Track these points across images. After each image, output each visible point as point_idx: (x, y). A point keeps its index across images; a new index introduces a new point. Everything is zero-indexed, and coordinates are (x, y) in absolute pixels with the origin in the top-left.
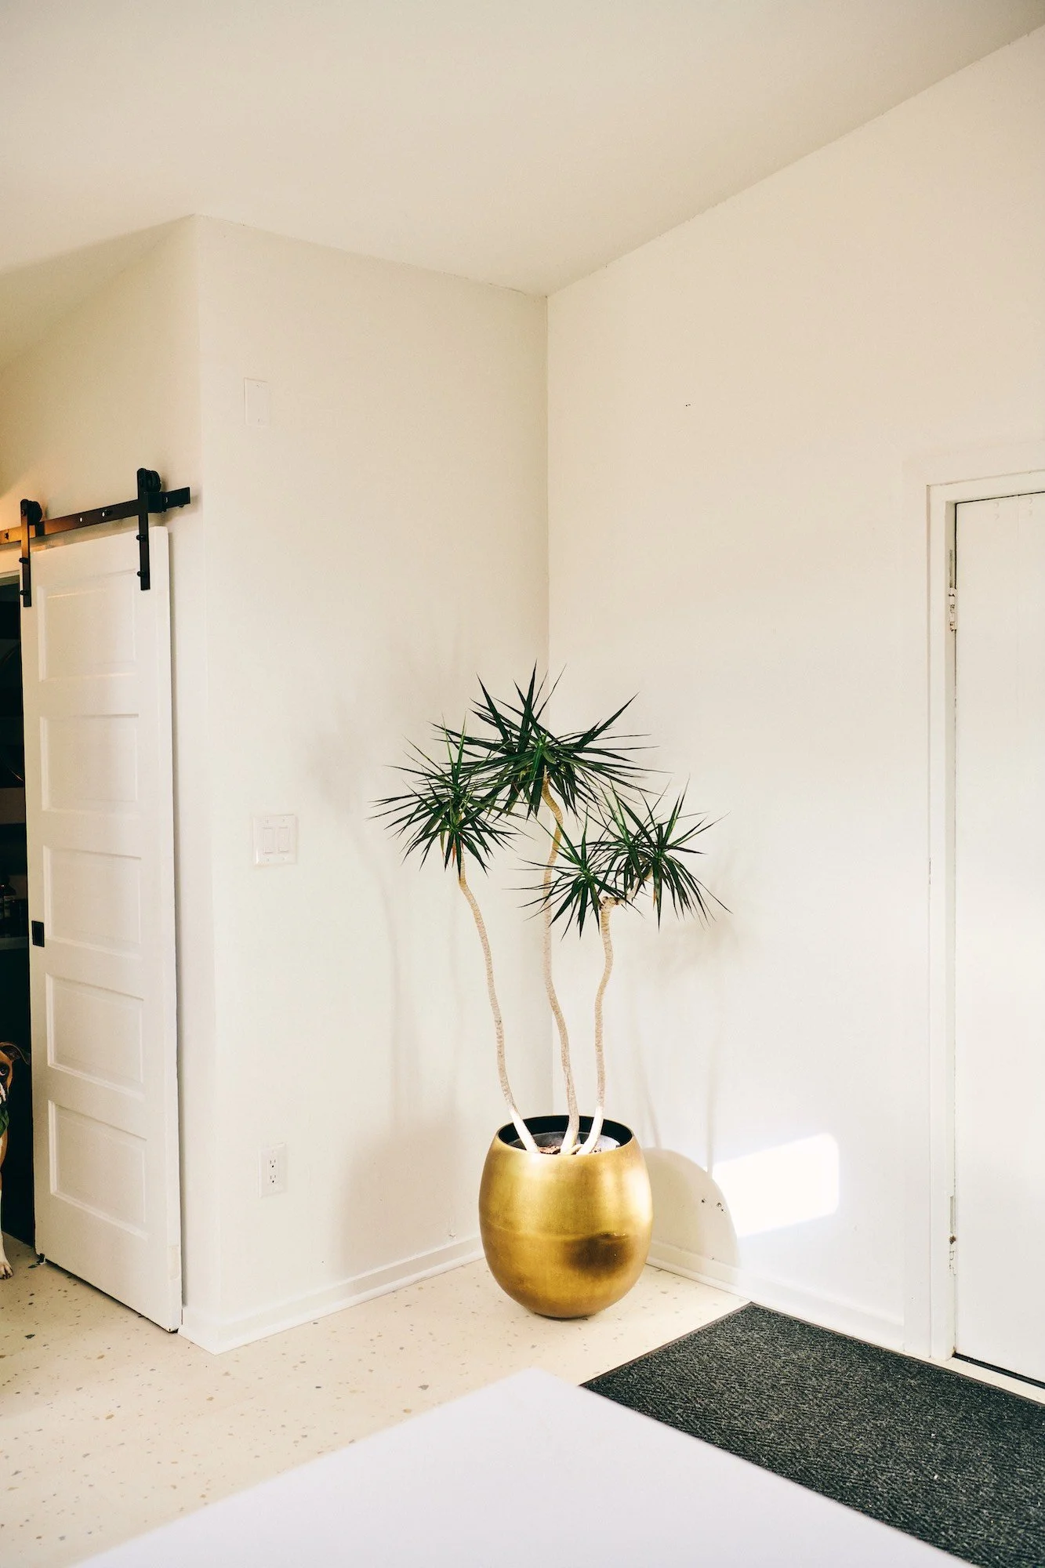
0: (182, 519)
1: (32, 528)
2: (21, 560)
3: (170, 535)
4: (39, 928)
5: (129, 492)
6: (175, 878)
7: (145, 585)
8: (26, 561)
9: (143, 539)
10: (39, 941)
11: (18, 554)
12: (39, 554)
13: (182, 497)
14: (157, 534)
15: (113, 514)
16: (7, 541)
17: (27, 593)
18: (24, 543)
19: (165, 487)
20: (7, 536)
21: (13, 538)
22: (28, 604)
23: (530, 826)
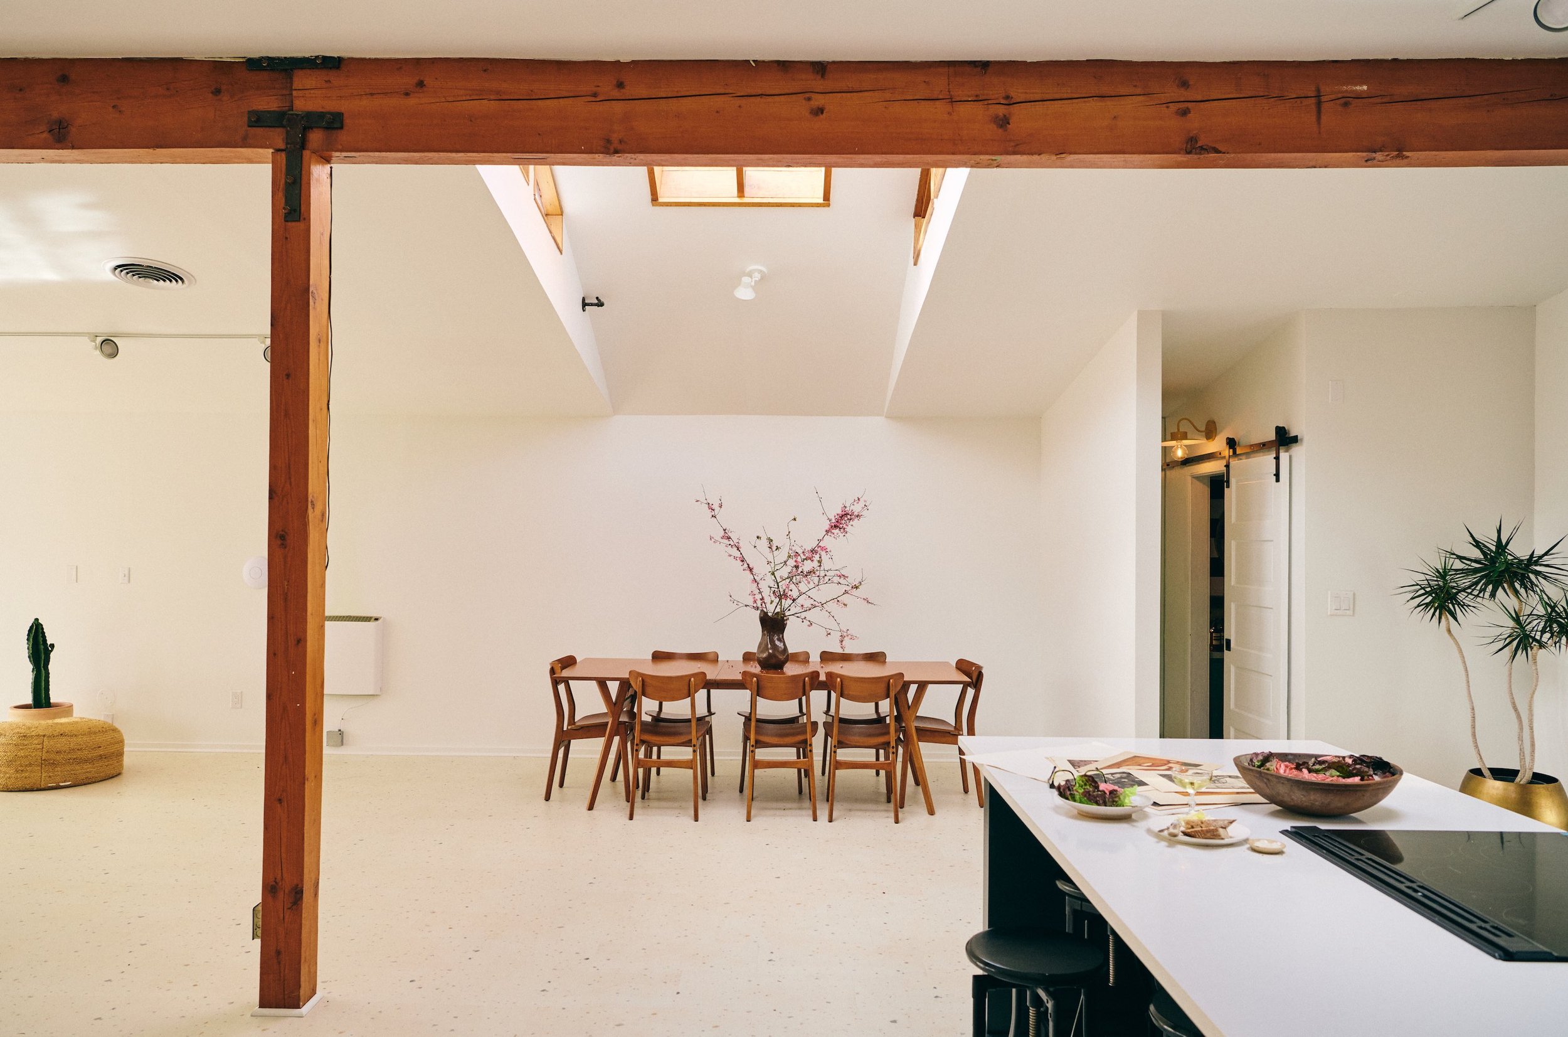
0: (1297, 450)
1: (1231, 450)
2: (1225, 466)
3: (1290, 457)
4: (1228, 641)
5: (1271, 436)
6: (1289, 626)
7: (1278, 480)
8: (1227, 466)
9: (1277, 458)
10: (1229, 648)
11: (1224, 462)
12: (1234, 463)
13: (1295, 440)
14: (1284, 456)
15: (1264, 446)
16: (1220, 456)
17: (1228, 482)
18: (1227, 457)
19: (1289, 434)
20: (1220, 454)
21: (1222, 455)
22: (1228, 487)
23: (1490, 604)
